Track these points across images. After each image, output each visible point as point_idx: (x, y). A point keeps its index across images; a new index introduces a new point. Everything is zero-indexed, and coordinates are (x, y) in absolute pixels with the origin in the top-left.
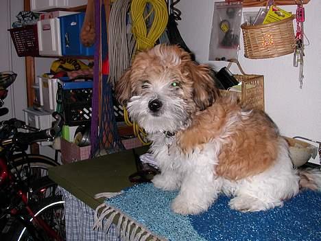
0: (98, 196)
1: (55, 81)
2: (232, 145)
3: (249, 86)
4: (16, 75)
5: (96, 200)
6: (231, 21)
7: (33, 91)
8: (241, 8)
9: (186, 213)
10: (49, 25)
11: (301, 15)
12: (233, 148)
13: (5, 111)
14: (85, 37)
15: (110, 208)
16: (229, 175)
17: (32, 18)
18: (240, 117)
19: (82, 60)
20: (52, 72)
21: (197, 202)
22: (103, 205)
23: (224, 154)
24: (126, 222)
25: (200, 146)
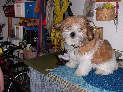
0: (47, 70)
1: (22, 27)
2: (98, 52)
3: (98, 31)
4: (5, 24)
5: (46, 72)
6: (91, 7)
7: (11, 30)
8: (95, 2)
9: (81, 76)
10: (20, 5)
11: (118, 6)
12: (98, 53)
13: (2, 38)
14: (36, 11)
15: (52, 74)
16: (96, 62)
17: (12, 2)
18: (100, 42)
19: (31, 19)
20: (20, 23)
21: (84, 72)
22: (49, 73)
23: (95, 55)
24: (59, 79)
25: (87, 52)
